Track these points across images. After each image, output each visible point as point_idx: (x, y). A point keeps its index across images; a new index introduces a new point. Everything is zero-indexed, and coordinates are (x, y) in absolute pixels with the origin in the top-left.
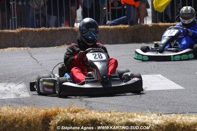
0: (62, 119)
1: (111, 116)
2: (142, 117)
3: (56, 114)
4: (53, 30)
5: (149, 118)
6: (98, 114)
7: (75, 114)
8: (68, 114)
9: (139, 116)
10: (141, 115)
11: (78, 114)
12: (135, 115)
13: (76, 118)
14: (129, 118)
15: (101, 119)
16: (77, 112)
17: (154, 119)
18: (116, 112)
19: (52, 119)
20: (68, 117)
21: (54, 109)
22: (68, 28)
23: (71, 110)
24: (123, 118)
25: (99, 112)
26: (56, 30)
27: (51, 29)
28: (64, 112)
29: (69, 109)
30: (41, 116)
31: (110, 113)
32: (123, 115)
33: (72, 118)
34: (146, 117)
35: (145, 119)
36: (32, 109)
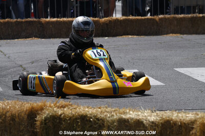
0: (48, 114)
1: (102, 111)
2: (135, 113)
3: (42, 109)
4: (19, 22)
5: (142, 114)
6: (87, 109)
7: (62, 109)
8: (55, 109)
9: (131, 112)
10: (133, 112)
11: (65, 109)
12: (128, 111)
13: (64, 113)
14: (121, 114)
15: (91, 114)
16: (64, 107)
17: (148, 116)
18: (106, 108)
19: (38, 114)
20: (55, 112)
21: (40, 104)
22: (35, 19)
23: (58, 104)
24: (114, 114)
25: (88, 107)
26: (22, 22)
27: (17, 21)
28: (50, 107)
29: (56, 104)
30: (27, 110)
31: (100, 108)
32: (115, 111)
33: (59, 113)
34: (140, 113)
35: (139, 115)
36: (15, 103)
